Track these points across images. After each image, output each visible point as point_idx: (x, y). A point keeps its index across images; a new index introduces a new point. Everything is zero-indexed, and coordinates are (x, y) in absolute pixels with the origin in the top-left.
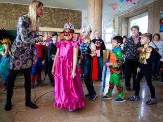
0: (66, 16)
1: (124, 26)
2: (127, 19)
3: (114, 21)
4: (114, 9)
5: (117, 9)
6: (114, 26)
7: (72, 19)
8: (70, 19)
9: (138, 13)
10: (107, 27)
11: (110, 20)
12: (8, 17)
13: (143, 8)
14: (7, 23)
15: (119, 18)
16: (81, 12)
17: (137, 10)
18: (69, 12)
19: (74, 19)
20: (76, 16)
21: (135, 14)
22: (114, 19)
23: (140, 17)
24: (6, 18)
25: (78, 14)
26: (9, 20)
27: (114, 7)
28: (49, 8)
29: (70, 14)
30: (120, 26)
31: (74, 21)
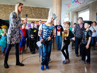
0: (40, 11)
1: (75, 17)
2: (77, 13)
3: (69, 14)
4: (69, 7)
5: (70, 7)
6: (69, 17)
7: (44, 13)
8: (43, 13)
9: (83, 9)
10: (65, 18)
11: (67, 13)
12: (7, 12)
13: (86, 6)
14: (6, 16)
15: (72, 12)
16: (49, 9)
17: (83, 7)
18: (42, 9)
19: (45, 13)
20: (46, 11)
21: (81, 10)
22: (69, 12)
23: (85, 11)
24: (5, 13)
25: (47, 10)
26: (7, 14)
27: (69, 6)
28: (30, 7)
29: (43, 10)
30: (73, 17)
31: (45, 14)
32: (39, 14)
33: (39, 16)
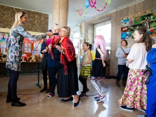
0: (31, 18)
1: (90, 32)
2: (93, 25)
3: (80, 27)
4: (80, 15)
5: (83, 15)
6: (81, 31)
7: (38, 22)
8: (36, 21)
9: (103, 20)
11: (77, 25)
13: (107, 16)
15: (85, 23)
16: (47, 15)
17: (102, 18)
18: (35, 15)
19: (41, 22)
20: (43, 19)
21: (100, 21)
22: (81, 24)
23: (105, 24)
25: (45, 18)
27: (80, 13)
29: (36, 16)
30: (86, 31)
31: (41, 24)
32: (30, 23)
33: (29, 26)
